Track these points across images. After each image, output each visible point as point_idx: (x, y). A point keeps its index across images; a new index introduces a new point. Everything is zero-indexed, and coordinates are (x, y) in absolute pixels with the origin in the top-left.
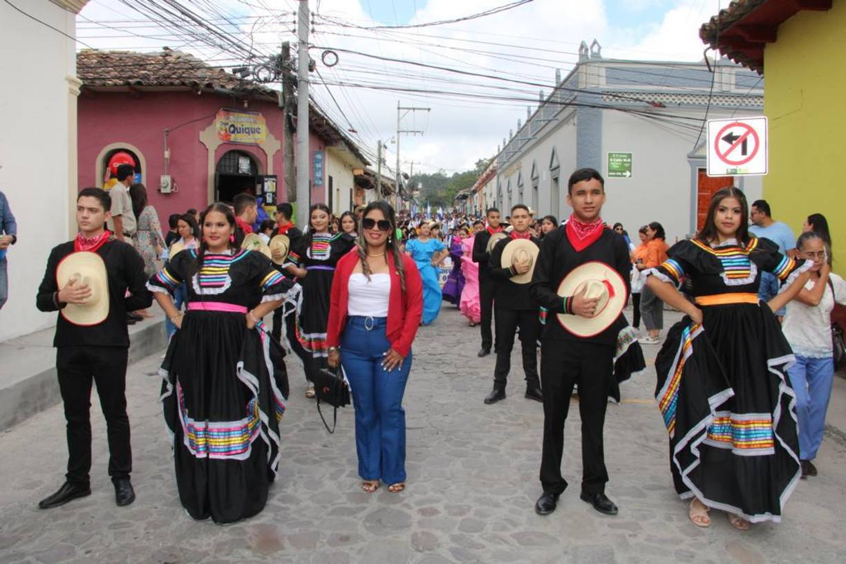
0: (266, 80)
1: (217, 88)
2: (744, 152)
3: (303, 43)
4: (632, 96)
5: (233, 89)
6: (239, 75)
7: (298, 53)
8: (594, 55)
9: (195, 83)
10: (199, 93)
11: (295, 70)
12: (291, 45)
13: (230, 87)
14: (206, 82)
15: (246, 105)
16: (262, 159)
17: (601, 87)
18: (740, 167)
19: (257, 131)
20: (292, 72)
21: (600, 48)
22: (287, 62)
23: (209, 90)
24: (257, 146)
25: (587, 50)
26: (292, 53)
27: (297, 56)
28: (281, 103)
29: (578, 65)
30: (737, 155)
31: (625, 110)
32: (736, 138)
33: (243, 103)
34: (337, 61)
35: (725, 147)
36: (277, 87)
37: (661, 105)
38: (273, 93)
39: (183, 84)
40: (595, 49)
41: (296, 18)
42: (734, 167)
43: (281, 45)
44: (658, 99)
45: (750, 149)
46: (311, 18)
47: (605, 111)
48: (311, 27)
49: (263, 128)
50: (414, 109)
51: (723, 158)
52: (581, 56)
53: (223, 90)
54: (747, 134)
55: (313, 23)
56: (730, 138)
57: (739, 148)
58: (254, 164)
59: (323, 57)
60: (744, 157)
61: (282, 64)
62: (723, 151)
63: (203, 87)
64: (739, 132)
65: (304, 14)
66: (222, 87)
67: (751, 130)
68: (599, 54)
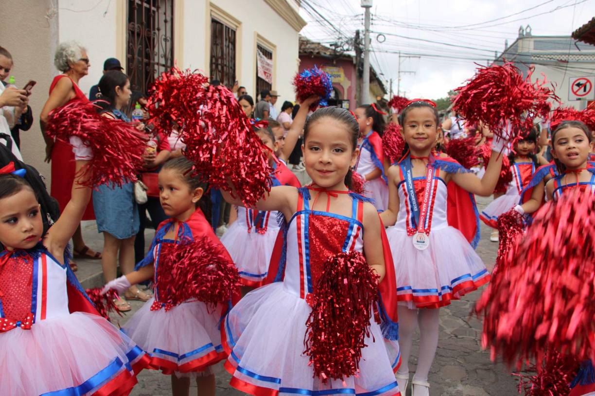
0: (348, 50)
1: (322, 54)
2: (585, 90)
3: (367, 30)
4: (549, 56)
5: (330, 55)
6: (333, 48)
7: (364, 35)
8: (527, 33)
9: (311, 52)
10: (313, 57)
11: (362, 45)
12: (360, 31)
13: (328, 53)
14: (317, 51)
15: (335, 63)
16: (342, 92)
17: (530, 52)
18: (583, 97)
19: (339, 76)
21: (531, 30)
22: (358, 41)
23: (318, 55)
24: (339, 84)
25: (523, 31)
26: (361, 35)
27: (363, 37)
28: (355, 62)
29: (518, 39)
30: (581, 92)
31: (544, 65)
32: (581, 85)
33: (333, 61)
35: (576, 88)
36: (353, 53)
37: (566, 62)
38: (349, 56)
39: (305, 52)
40: (528, 30)
42: (579, 97)
43: (355, 31)
44: (564, 58)
45: (587, 90)
46: (371, 17)
48: (371, 21)
49: (342, 74)
51: (575, 93)
52: (520, 34)
53: (325, 55)
54: (586, 83)
55: (372, 19)
56: (578, 85)
57: (583, 89)
58: (337, 94)
60: (585, 93)
61: (356, 42)
62: (575, 90)
63: (315, 54)
64: (583, 82)
65: (367, 14)
66: (325, 53)
67: (588, 81)
68: (530, 33)
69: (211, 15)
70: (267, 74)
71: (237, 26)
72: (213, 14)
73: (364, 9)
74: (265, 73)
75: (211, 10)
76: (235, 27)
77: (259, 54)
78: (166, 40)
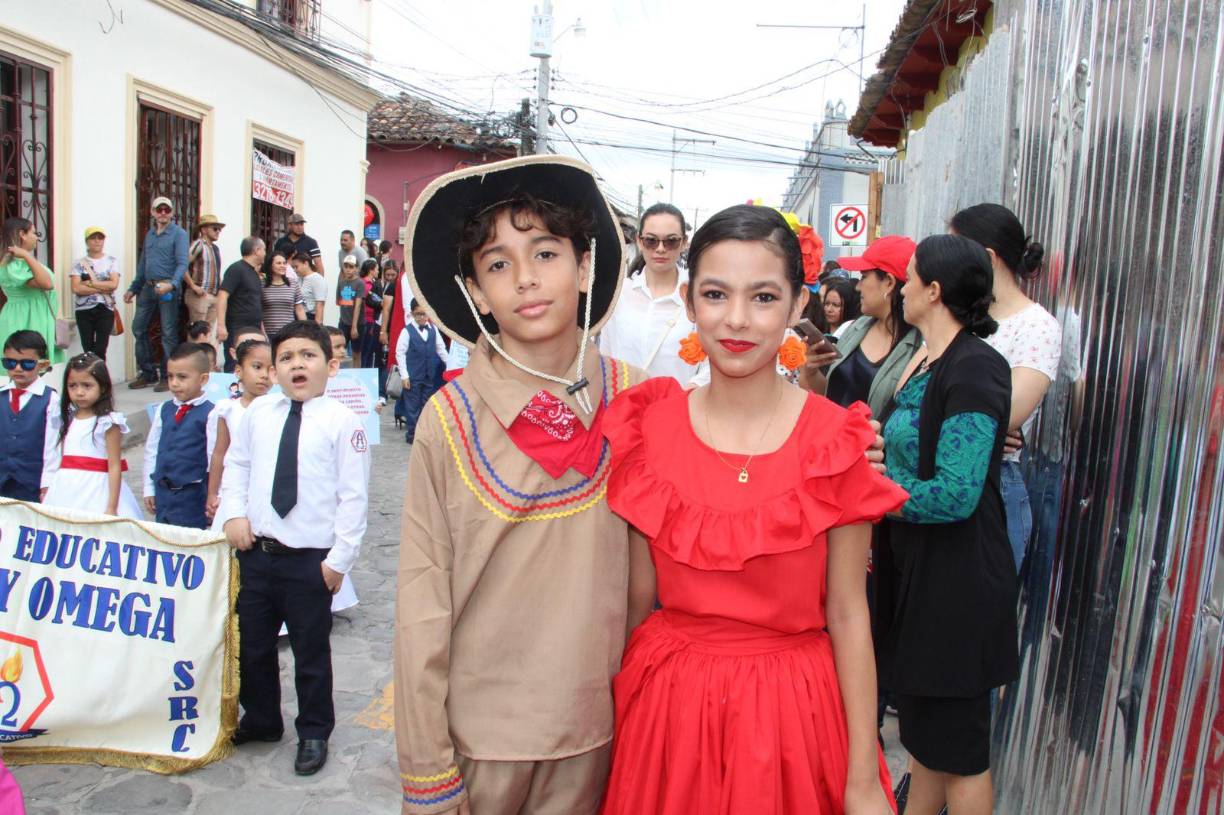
0: (506, 136)
1: (457, 143)
2: (855, 230)
3: (543, 99)
5: (473, 144)
6: (479, 130)
7: (537, 108)
8: (839, 114)
9: (437, 138)
10: (440, 147)
11: (534, 126)
12: (531, 102)
13: (469, 141)
14: (447, 137)
18: (853, 240)
20: (531, 128)
21: (845, 108)
22: (526, 118)
23: (450, 145)
25: (832, 109)
26: (532, 109)
29: (824, 125)
30: (849, 231)
32: (850, 218)
33: (482, 156)
34: (576, 117)
35: (842, 224)
36: (516, 141)
38: (512, 148)
39: (425, 139)
40: (840, 109)
41: (537, 74)
42: (847, 240)
43: (521, 102)
45: (859, 229)
46: (551, 75)
47: (846, 173)
48: (551, 84)
50: (694, 141)
51: (840, 233)
52: (827, 116)
53: (463, 145)
54: (856, 217)
55: (553, 80)
56: (845, 219)
57: (851, 226)
59: (562, 114)
60: (855, 233)
61: (522, 120)
62: (840, 228)
63: (444, 141)
64: (852, 214)
65: (545, 71)
66: (463, 142)
67: (860, 213)
68: (843, 114)
69: (138, 99)
70: (279, 193)
71: (202, 114)
72: (141, 97)
73: (538, 61)
74: (275, 191)
75: (138, 91)
76: (197, 116)
77: (260, 159)
78: (34, 148)
